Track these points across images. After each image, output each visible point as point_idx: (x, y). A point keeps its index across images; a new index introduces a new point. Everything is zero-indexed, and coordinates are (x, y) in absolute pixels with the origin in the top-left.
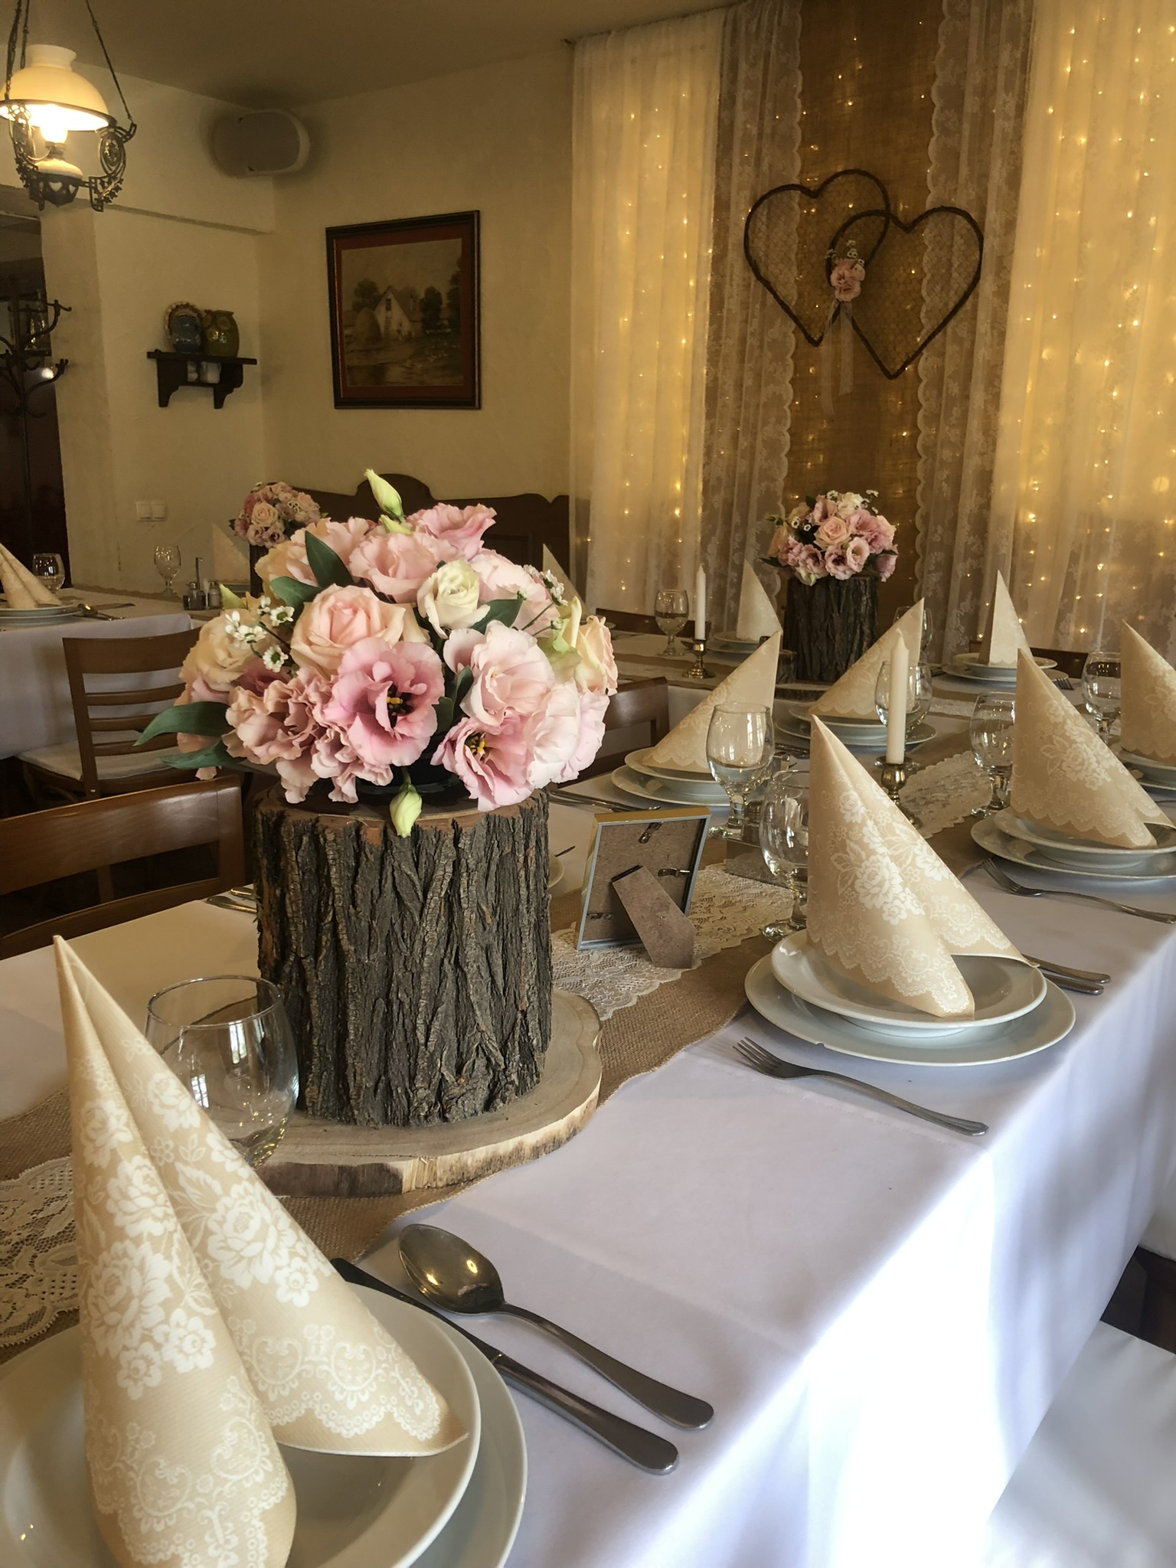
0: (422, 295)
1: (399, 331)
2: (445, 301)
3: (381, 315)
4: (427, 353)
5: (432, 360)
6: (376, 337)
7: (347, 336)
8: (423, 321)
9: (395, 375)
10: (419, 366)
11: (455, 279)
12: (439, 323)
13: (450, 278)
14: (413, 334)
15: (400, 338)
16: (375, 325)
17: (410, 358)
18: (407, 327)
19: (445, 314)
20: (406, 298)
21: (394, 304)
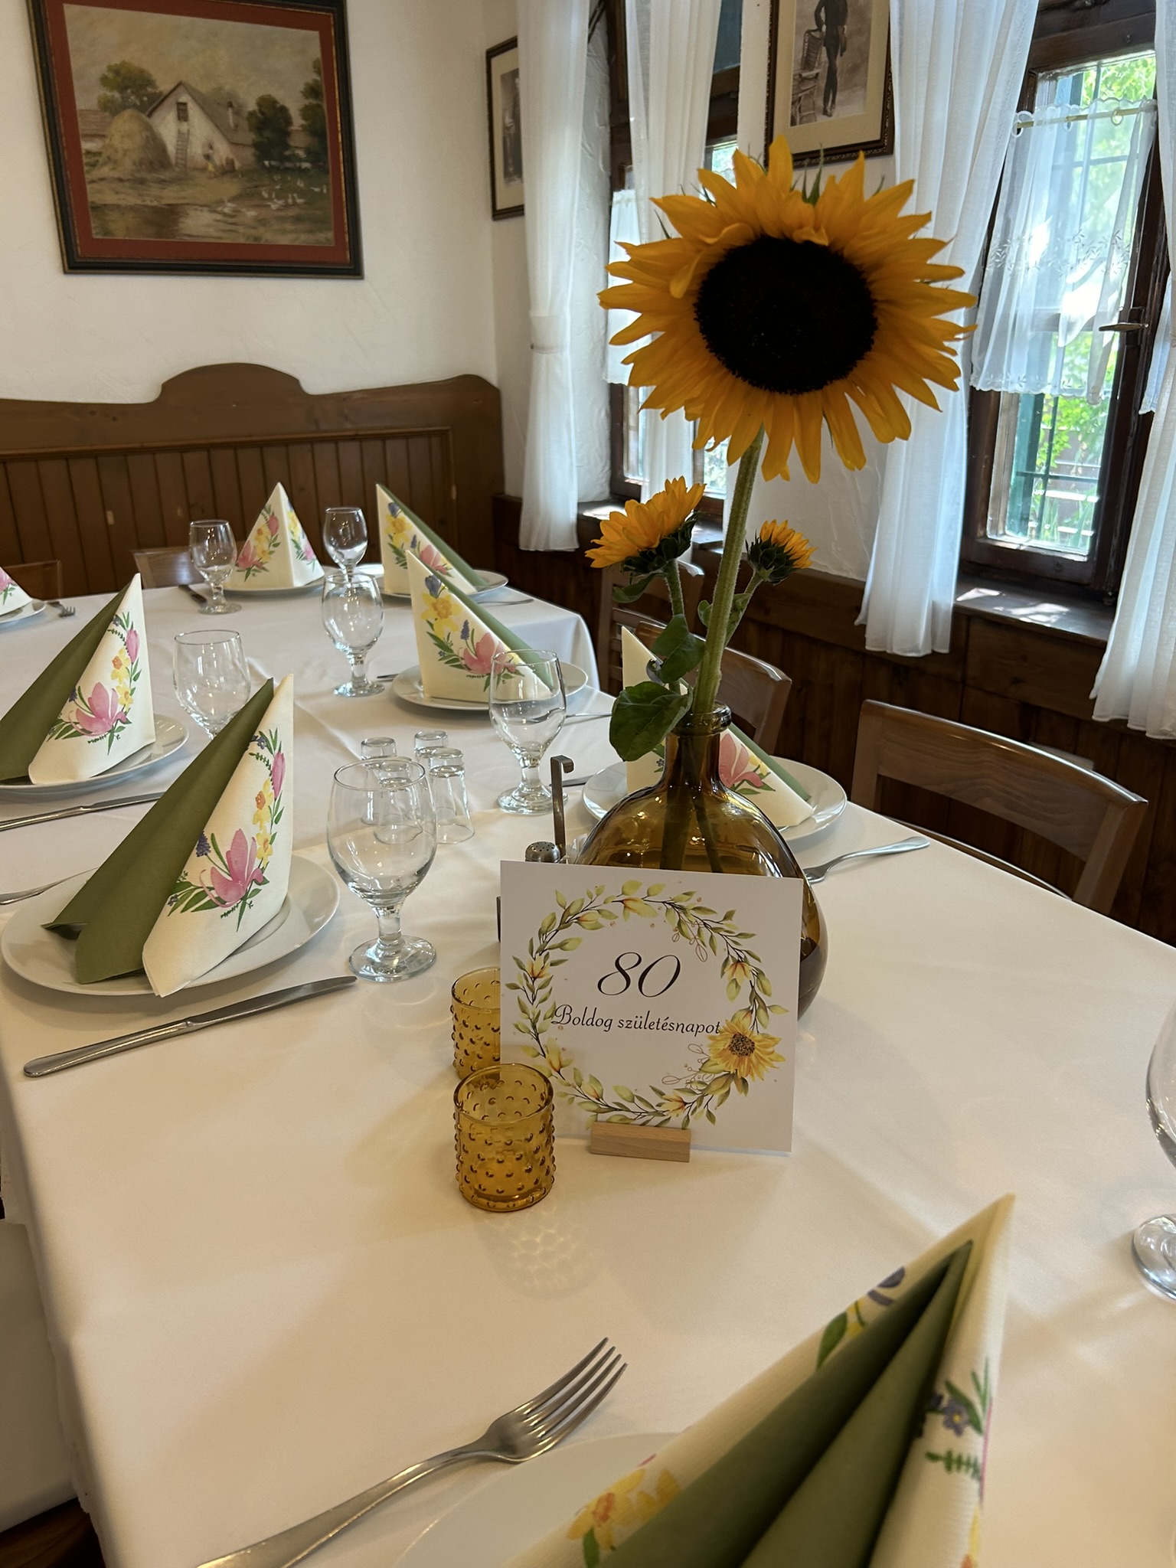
0: (252, 106)
1: (208, 157)
2: (298, 122)
3: (167, 126)
4: (266, 195)
5: (274, 207)
6: (156, 158)
7: (88, 152)
8: (256, 145)
9: (199, 225)
10: (251, 213)
11: (312, 91)
12: (287, 153)
13: (302, 87)
14: (237, 165)
15: (211, 167)
16: (155, 144)
17: (233, 200)
18: (223, 151)
19: (299, 141)
20: (218, 106)
21: (193, 111)
